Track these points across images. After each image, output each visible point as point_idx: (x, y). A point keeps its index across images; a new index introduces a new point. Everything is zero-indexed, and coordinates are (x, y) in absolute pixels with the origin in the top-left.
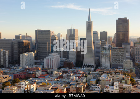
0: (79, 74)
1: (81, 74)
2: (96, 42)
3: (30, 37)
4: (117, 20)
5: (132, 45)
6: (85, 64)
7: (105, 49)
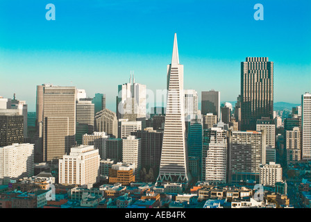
6: (165, 175)
7: (213, 134)
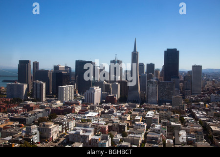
0: (122, 110)
1: (125, 110)
2: (142, 74)
3: (69, 68)
4: (165, 51)
5: (182, 78)
6: (130, 100)
7: (152, 82)
